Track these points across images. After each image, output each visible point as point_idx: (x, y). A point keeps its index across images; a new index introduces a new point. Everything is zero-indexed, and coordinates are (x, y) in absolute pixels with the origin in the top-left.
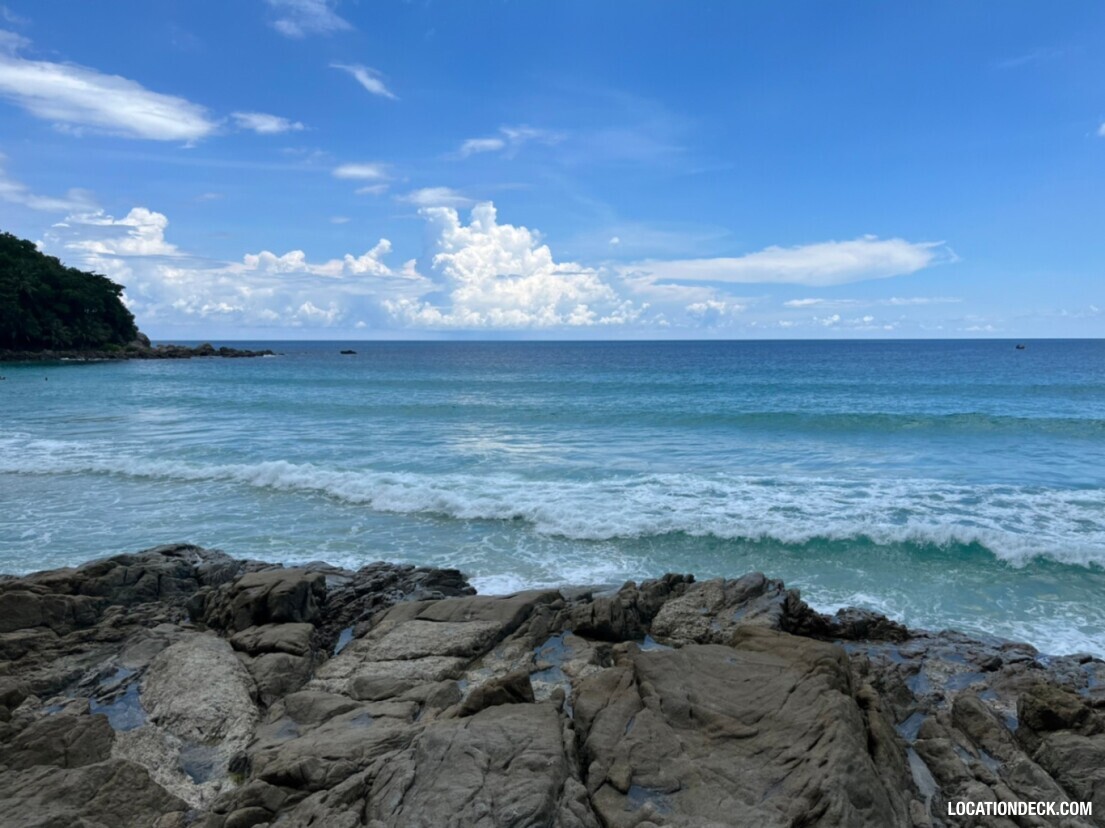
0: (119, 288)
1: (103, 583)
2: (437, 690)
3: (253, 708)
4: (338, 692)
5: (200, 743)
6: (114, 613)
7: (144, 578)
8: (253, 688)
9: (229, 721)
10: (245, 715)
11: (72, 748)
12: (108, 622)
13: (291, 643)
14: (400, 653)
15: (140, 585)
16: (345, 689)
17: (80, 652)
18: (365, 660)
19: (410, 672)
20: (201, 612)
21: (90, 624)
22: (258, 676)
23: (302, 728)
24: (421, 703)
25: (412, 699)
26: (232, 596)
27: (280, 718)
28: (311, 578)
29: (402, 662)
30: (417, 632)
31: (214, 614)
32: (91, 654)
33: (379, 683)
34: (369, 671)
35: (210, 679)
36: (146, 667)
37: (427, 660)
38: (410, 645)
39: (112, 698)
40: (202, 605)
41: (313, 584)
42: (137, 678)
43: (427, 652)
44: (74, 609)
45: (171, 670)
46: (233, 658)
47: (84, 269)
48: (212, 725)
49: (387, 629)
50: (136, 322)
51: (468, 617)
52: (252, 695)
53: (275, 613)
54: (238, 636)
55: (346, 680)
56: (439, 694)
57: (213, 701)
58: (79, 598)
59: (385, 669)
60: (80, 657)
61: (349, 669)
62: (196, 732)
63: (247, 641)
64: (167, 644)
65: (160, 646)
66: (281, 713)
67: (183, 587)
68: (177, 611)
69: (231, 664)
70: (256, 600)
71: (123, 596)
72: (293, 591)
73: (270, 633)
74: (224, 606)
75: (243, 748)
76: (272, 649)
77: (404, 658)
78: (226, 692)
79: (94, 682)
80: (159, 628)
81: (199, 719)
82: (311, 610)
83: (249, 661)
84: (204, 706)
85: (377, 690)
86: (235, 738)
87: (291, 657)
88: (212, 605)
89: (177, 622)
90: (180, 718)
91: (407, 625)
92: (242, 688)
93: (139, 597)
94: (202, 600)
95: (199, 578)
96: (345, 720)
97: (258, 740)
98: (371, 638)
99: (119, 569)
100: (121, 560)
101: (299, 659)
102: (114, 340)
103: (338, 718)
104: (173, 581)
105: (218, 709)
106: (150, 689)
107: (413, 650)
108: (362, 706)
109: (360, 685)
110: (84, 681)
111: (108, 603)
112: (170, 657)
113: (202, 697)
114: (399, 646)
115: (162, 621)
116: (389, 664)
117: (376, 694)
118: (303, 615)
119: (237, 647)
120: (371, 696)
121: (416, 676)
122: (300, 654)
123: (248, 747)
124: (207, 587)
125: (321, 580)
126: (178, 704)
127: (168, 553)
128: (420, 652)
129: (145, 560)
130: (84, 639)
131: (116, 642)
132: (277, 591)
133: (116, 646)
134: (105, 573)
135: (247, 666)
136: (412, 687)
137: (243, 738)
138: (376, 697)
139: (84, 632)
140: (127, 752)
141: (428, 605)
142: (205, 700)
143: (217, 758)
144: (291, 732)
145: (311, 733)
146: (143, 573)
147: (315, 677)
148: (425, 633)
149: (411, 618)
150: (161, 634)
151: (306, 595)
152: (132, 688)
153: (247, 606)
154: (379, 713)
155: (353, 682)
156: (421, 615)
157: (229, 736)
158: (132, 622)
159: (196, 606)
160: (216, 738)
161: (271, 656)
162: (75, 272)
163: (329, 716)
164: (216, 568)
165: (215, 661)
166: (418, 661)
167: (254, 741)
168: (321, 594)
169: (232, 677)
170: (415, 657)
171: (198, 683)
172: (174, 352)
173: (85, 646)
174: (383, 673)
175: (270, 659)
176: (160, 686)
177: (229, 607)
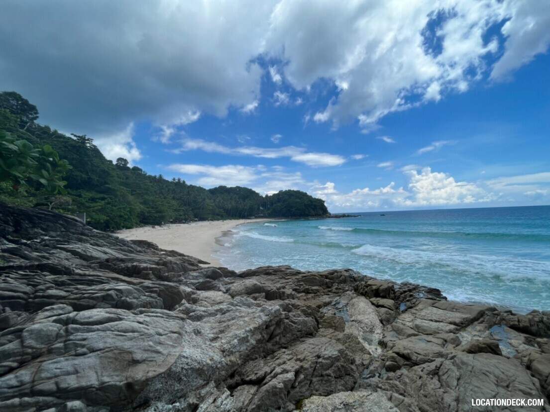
0: (324, 202)
1: (333, 277)
2: (451, 337)
3: (381, 325)
4: (408, 326)
5: (367, 332)
6: (335, 286)
7: (342, 277)
8: (380, 318)
9: (375, 327)
10: (380, 327)
11: (337, 325)
12: (334, 288)
13: (389, 306)
14: (430, 318)
15: (341, 279)
16: (411, 326)
17: (328, 295)
18: (416, 317)
19: (437, 327)
20: (358, 290)
21: (330, 287)
22: (381, 314)
23: (400, 337)
24: (446, 341)
25: (442, 339)
26: (367, 287)
27: (391, 331)
28: (390, 285)
29: (431, 322)
30: (435, 312)
31: (361, 291)
32: (331, 296)
33: (425, 328)
34: (418, 322)
35: (368, 312)
36: (348, 304)
37: (441, 324)
38: (433, 316)
39: (340, 311)
40: (357, 287)
41: (391, 287)
42: (346, 306)
43: (441, 320)
44: (327, 283)
45: (356, 306)
46: (373, 307)
47: (317, 198)
48: (370, 327)
49: (422, 308)
50: (328, 209)
51: (455, 310)
52: (380, 320)
53: (381, 295)
54: (371, 299)
55: (411, 323)
56: (452, 339)
57: (370, 320)
58: (328, 280)
59: (425, 323)
60: (329, 296)
61: (411, 319)
62: (365, 328)
63: (374, 302)
64: (352, 298)
65: (350, 298)
66: (391, 329)
67: (351, 281)
68: (351, 288)
69: (373, 309)
70: (375, 290)
71: (337, 281)
72: (386, 289)
73: (382, 301)
74: (364, 289)
75: (381, 338)
76: (383, 306)
77: (432, 320)
78: (373, 318)
79: (335, 305)
80: (348, 292)
81: (366, 324)
82: (392, 296)
83: (377, 309)
84: (367, 320)
85: (425, 331)
86: (378, 333)
87: (390, 311)
88: (360, 288)
89: (351, 291)
90: (360, 322)
91: (430, 308)
92: (377, 317)
93: (341, 282)
94: (357, 285)
95: (355, 280)
96: (416, 339)
97: (386, 337)
98: (416, 310)
99: (336, 274)
100: (336, 271)
101: (392, 312)
102: (323, 214)
103: (413, 337)
104: (349, 279)
105: (371, 323)
106: (350, 311)
107: (434, 318)
108: (421, 335)
109: (417, 327)
110: (333, 304)
111: (334, 283)
112: (355, 302)
113: (366, 317)
114: (429, 316)
115: (347, 290)
116: (427, 321)
117: (425, 332)
118: (389, 297)
119: (373, 304)
120: (423, 332)
121: (439, 329)
122: (392, 310)
123: (383, 338)
124: (358, 282)
125: (393, 286)
126: (360, 318)
127: (346, 271)
128: (438, 320)
129: (341, 272)
130: (330, 291)
131: (337, 293)
132: (381, 288)
133: (337, 295)
134: (333, 274)
135: (377, 310)
136: (439, 333)
137: (380, 334)
138: (425, 333)
139: (329, 289)
140: (349, 329)
141: (436, 303)
142: (367, 319)
143: (373, 338)
144: (397, 337)
145: (404, 340)
146: (341, 276)
147: (398, 319)
148: (439, 313)
149: (430, 306)
150: (349, 295)
151: (390, 291)
152: (345, 309)
153: (372, 291)
154: (429, 340)
155: (414, 325)
156: (434, 305)
157: (376, 332)
158: (340, 289)
159: (356, 287)
160: (372, 331)
161: (383, 309)
162: (315, 199)
163: (409, 336)
164: (359, 277)
165: (368, 307)
166: (438, 323)
167: (384, 337)
168: (393, 290)
169: (374, 313)
170: (436, 321)
171: (364, 313)
172: (337, 216)
173: (330, 293)
174: (424, 324)
175: (383, 310)
176: (353, 310)
177: (366, 290)
